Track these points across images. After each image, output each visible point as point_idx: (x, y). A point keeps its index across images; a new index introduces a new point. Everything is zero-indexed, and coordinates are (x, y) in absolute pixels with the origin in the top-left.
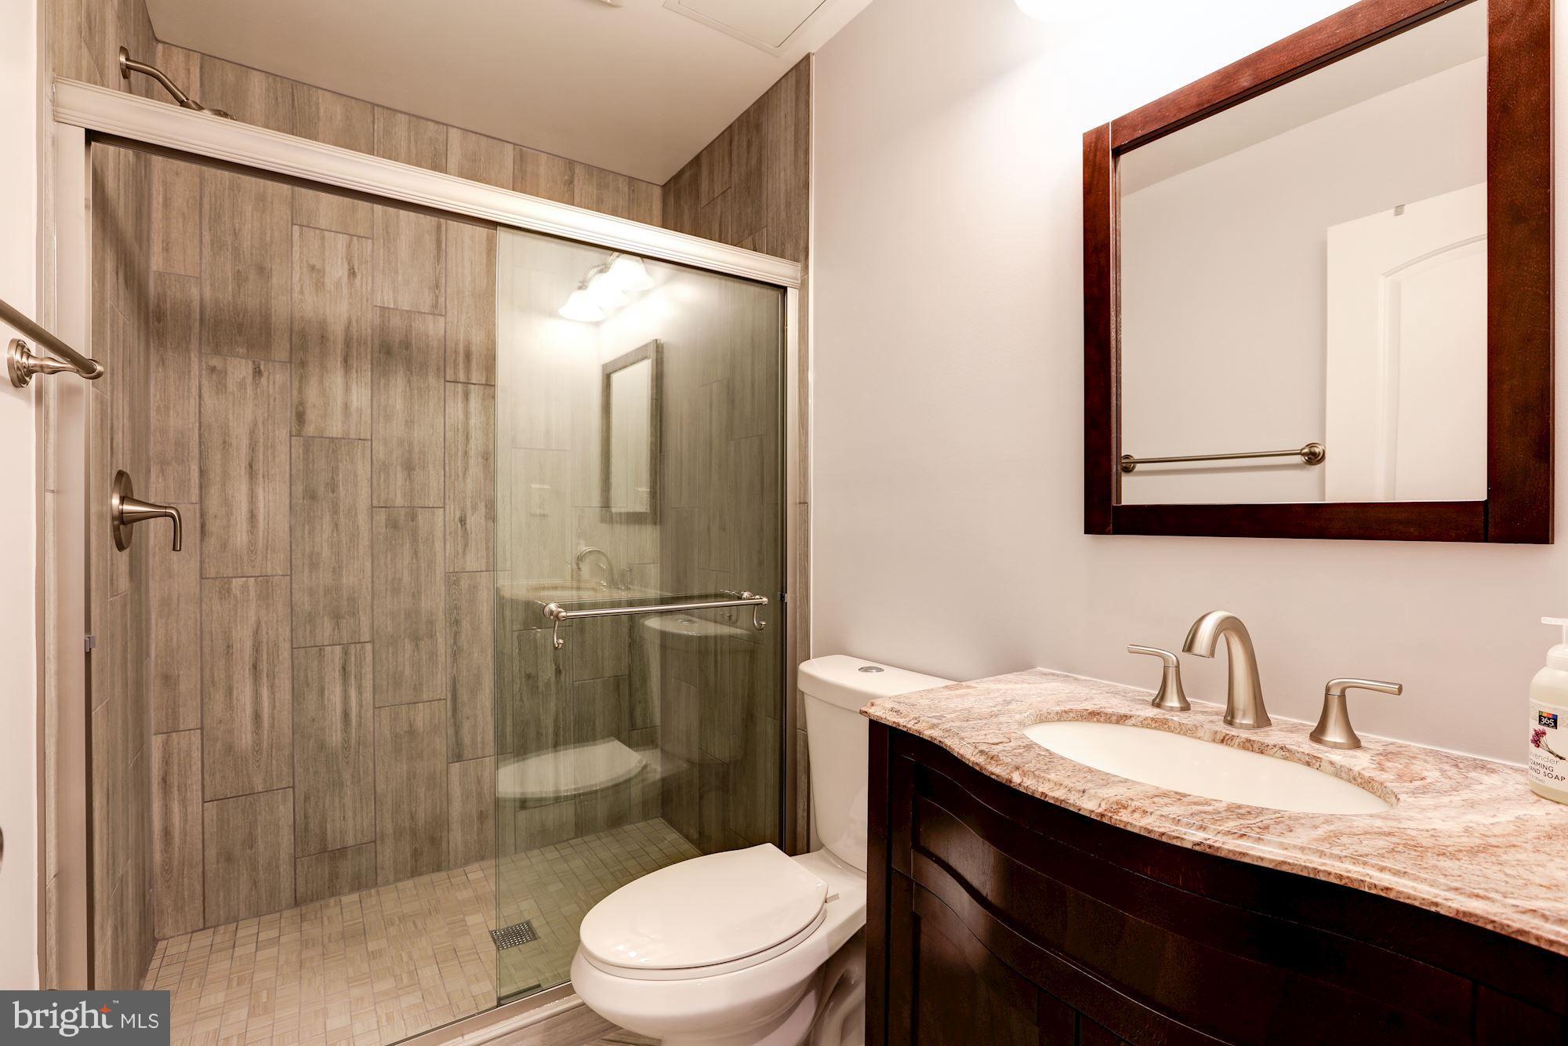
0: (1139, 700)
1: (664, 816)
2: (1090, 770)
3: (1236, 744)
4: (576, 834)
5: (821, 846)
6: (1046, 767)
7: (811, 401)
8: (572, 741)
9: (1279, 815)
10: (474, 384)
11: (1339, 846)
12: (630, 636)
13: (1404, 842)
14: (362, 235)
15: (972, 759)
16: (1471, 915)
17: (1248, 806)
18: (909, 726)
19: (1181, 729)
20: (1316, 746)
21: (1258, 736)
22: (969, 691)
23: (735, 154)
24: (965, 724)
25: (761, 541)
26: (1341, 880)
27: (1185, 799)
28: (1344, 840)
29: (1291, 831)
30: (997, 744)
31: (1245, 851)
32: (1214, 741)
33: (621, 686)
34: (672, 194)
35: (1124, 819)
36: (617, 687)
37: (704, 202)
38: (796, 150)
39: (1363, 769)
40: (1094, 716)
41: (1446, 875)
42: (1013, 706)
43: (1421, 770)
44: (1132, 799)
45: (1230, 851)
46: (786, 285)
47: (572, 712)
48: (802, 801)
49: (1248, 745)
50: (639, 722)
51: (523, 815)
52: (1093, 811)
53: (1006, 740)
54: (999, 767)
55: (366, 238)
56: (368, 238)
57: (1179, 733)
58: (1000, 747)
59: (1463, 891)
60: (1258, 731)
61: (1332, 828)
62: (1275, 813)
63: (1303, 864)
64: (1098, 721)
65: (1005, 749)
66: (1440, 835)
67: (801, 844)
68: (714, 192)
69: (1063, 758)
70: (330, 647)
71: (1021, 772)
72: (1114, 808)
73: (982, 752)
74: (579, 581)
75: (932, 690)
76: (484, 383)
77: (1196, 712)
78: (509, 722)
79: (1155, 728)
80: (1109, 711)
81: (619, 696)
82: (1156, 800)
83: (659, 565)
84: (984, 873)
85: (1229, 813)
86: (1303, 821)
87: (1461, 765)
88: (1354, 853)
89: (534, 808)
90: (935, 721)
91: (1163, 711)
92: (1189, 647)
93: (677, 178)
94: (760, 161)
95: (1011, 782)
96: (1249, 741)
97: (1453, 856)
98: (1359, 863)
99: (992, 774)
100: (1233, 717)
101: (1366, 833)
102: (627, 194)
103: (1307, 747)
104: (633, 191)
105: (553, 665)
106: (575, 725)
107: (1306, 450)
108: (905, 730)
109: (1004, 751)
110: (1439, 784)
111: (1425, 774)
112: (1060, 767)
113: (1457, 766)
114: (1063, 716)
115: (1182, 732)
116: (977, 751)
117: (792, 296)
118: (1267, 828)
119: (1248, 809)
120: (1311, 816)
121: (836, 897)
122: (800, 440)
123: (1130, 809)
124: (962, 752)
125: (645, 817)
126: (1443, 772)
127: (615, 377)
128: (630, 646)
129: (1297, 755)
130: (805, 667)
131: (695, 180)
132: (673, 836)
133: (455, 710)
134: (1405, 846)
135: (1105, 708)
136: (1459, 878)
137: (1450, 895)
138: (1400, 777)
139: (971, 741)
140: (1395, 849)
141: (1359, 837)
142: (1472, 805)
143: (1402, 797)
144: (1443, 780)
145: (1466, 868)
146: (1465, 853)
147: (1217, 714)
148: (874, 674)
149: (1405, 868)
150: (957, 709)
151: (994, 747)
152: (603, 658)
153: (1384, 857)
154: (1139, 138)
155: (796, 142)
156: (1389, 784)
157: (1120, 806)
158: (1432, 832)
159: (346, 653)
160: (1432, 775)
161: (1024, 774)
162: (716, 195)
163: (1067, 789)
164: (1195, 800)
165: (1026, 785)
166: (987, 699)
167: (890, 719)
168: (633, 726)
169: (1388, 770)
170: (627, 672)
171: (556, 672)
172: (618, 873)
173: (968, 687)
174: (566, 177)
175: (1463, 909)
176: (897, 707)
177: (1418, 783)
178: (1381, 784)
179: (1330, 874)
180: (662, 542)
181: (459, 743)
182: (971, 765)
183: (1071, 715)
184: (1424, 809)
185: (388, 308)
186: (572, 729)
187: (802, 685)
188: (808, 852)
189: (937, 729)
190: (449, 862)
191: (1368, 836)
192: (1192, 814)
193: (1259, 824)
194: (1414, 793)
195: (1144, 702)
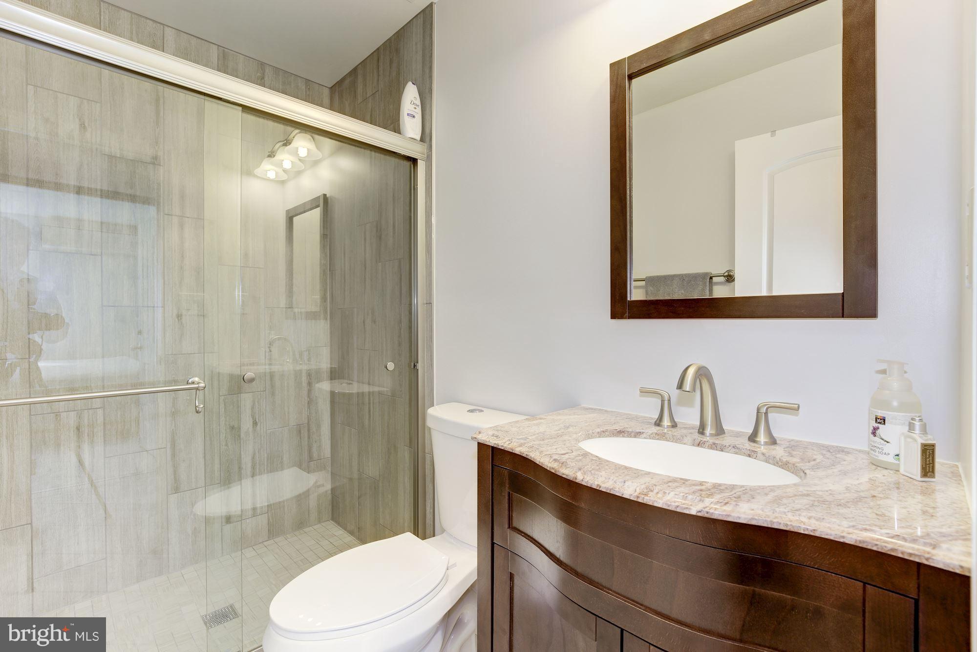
0: (646, 422)
1: (333, 519)
2: (626, 468)
3: (707, 446)
4: (269, 538)
5: (443, 531)
6: (598, 468)
7: (434, 236)
8: (266, 471)
9: (744, 489)
10: (188, 217)
11: (783, 505)
12: (309, 397)
13: (817, 499)
14: (91, 99)
15: (549, 465)
16: (864, 542)
17: (725, 484)
18: (505, 445)
19: (674, 439)
20: (752, 444)
21: (719, 441)
22: (542, 421)
23: (381, 69)
24: (542, 442)
25: (400, 330)
26: (787, 527)
27: (687, 483)
28: (785, 501)
29: (753, 498)
30: (565, 454)
31: (729, 514)
32: (693, 445)
33: (302, 432)
34: (337, 94)
35: (652, 498)
36: (299, 432)
37: (360, 99)
38: (423, 67)
39: (782, 457)
40: (621, 433)
41: (846, 518)
42: (571, 429)
43: (812, 455)
44: (655, 485)
45: (720, 515)
46: (417, 158)
47: (265, 451)
48: (429, 501)
49: (714, 446)
50: (315, 455)
51: (228, 528)
52: (631, 495)
53: (570, 451)
54: (568, 469)
55: (95, 102)
56: (97, 102)
57: (672, 442)
58: (567, 456)
59: (857, 527)
60: (718, 437)
61: (776, 494)
62: (741, 487)
63: (764, 519)
64: (623, 437)
65: (570, 457)
66: (834, 493)
67: (429, 531)
68: (366, 94)
69: (608, 461)
70: (65, 413)
71: (582, 471)
72: (645, 491)
73: (555, 460)
74: (270, 359)
75: (518, 421)
76: (195, 217)
77: (681, 428)
78: (217, 461)
79: (658, 439)
80: (630, 430)
81: (300, 438)
82: (670, 484)
83: (329, 347)
84: (557, 542)
85: (716, 490)
86: (758, 491)
87: (831, 451)
88: (793, 509)
89: (237, 522)
90: (522, 441)
91: (662, 429)
92: (680, 386)
93: (340, 83)
94: (398, 74)
95: (576, 479)
96: (714, 444)
97: (845, 506)
98: (796, 515)
99: (563, 474)
100: (703, 429)
101: (796, 496)
102: (304, 90)
103: (748, 445)
104: (309, 89)
105: (251, 419)
106: (268, 460)
107: (726, 274)
108: (502, 448)
109: (570, 458)
110: (823, 463)
111: (815, 457)
112: (607, 467)
113: (829, 451)
114: (602, 434)
115: (674, 441)
116: (552, 460)
117: (421, 165)
118: (739, 497)
119: (726, 486)
120: (762, 487)
121: (454, 565)
122: (427, 262)
123: (655, 491)
124: (542, 461)
125: (320, 521)
126: (823, 455)
127: (295, 219)
128: (308, 403)
129: (743, 450)
130: (431, 411)
131: (354, 84)
132: (339, 532)
133: (173, 455)
134: (818, 501)
135: (627, 428)
136: (853, 519)
137: (851, 530)
138: (802, 459)
139: (548, 453)
140: (814, 504)
141: (792, 498)
142: (844, 473)
143: (807, 472)
144: (825, 460)
145: (855, 512)
146: (851, 503)
147: (693, 428)
148: (478, 413)
149: (823, 516)
150: (535, 433)
151: (563, 456)
152: (288, 413)
153: (809, 510)
154: (644, 68)
155: (423, 62)
156: (798, 465)
157: (648, 490)
158: (830, 492)
159: (80, 417)
160: (819, 458)
161: (584, 473)
162: (368, 96)
163: (613, 481)
164: (693, 483)
165: (586, 480)
166: (553, 425)
167: (492, 442)
168: (311, 458)
169: (795, 456)
170: (306, 422)
171: (253, 424)
172: (299, 562)
173: (541, 419)
174: (259, 74)
175: (859, 539)
176: (496, 433)
177: (813, 463)
178: (794, 465)
179: (780, 524)
180: (331, 333)
181: (176, 479)
182: (548, 469)
183: (607, 433)
184: (821, 478)
185: (115, 157)
186: (266, 464)
187: (430, 423)
188: (434, 536)
189: (524, 447)
190: (169, 567)
191: (797, 497)
192: (693, 492)
193: (735, 495)
194: (813, 468)
195: (649, 423)
